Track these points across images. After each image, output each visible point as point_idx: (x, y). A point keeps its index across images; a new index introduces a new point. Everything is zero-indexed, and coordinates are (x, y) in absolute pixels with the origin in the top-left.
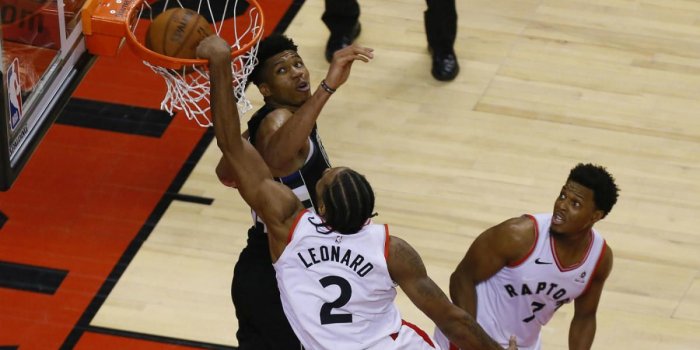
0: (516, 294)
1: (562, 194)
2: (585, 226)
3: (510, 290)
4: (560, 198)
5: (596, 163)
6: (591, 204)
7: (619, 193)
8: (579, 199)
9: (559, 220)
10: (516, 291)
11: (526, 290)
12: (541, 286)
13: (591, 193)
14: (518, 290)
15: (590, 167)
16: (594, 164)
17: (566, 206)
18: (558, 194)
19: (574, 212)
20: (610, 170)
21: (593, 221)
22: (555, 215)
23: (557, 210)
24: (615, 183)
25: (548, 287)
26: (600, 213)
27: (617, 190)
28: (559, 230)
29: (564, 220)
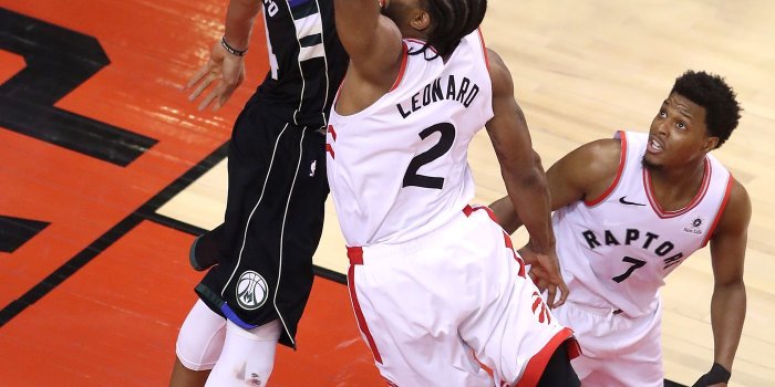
0: (598, 244)
1: (663, 111)
2: (692, 157)
3: (590, 238)
4: (659, 117)
5: (712, 71)
6: (702, 127)
7: (740, 113)
8: (685, 119)
9: (656, 147)
10: (598, 239)
11: (610, 239)
12: (632, 235)
13: (702, 111)
14: (601, 238)
15: (702, 76)
16: (708, 73)
17: (666, 127)
18: (658, 112)
19: (676, 136)
20: (729, 82)
21: (704, 150)
22: (651, 141)
23: (654, 134)
24: (736, 99)
25: (643, 238)
26: (714, 140)
27: (738, 109)
28: (655, 160)
29: (663, 147)
